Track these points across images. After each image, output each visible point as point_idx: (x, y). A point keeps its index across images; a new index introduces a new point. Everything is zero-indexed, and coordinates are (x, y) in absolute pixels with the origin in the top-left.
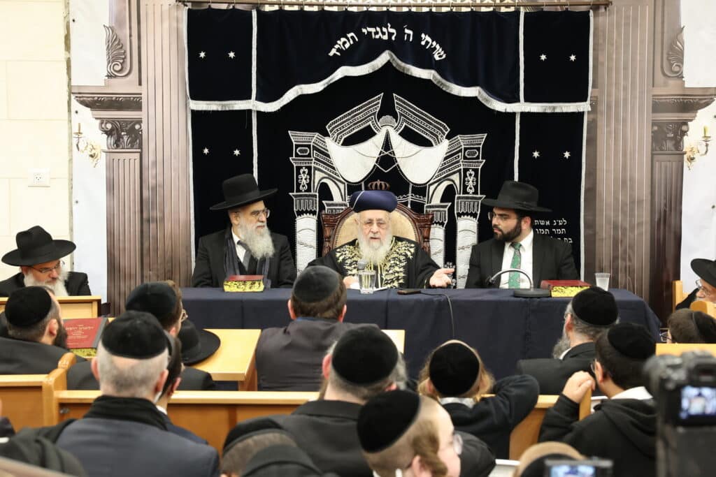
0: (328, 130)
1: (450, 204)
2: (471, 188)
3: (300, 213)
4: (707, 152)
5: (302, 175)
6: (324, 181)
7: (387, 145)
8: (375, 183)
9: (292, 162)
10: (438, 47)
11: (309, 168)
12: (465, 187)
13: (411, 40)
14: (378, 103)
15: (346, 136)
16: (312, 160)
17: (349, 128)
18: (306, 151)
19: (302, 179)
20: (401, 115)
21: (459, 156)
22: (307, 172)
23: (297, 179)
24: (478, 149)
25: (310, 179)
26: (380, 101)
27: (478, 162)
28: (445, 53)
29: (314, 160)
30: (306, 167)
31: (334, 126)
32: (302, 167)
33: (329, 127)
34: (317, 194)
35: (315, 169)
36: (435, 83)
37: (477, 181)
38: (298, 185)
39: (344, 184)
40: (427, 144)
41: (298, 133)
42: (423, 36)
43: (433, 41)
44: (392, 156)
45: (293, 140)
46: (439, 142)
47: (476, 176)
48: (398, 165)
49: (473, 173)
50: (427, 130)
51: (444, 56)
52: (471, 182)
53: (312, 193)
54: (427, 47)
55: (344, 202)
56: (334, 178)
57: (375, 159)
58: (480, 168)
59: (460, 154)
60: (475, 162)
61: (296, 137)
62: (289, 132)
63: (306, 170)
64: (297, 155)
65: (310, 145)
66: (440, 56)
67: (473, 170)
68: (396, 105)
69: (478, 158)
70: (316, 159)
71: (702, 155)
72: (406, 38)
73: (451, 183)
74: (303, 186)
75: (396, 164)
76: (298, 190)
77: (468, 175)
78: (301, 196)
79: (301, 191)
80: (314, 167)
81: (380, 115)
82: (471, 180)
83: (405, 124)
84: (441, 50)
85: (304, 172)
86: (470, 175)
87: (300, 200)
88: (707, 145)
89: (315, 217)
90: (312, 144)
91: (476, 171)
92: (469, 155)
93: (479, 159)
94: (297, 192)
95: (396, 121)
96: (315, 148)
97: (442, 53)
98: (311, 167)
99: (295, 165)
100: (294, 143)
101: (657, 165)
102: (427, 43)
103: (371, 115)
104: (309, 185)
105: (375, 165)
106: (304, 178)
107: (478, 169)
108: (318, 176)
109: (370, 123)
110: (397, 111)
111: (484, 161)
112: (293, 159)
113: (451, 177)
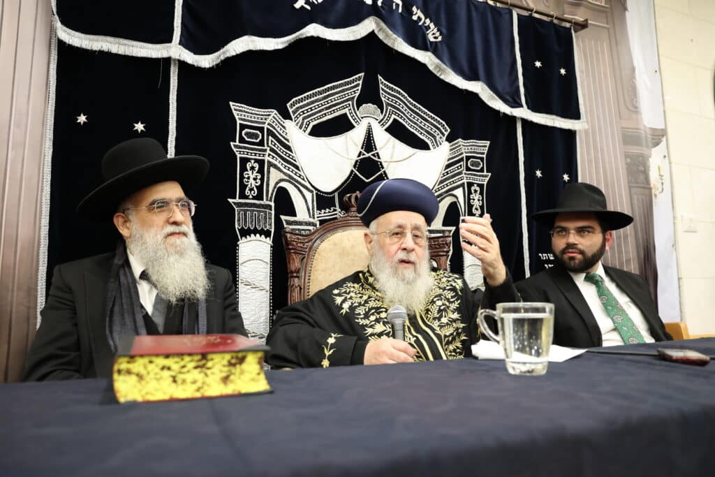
0: (291, 110)
1: (453, 229)
2: (477, 209)
3: (246, 233)
4: (663, 190)
5: (250, 172)
6: (283, 184)
7: (369, 144)
8: (354, 195)
9: (235, 150)
10: (432, 26)
11: (261, 163)
12: (470, 207)
13: (400, 10)
14: (358, 85)
15: (315, 123)
16: (265, 150)
17: (320, 111)
18: (256, 136)
19: (249, 178)
20: (388, 104)
21: (461, 166)
22: (257, 169)
23: (242, 177)
24: (482, 159)
25: (262, 180)
26: (361, 82)
27: (483, 176)
28: (441, 34)
29: (268, 152)
30: (256, 161)
31: (298, 105)
32: (248, 160)
33: (292, 106)
34: (272, 204)
35: (270, 164)
36: (431, 68)
37: (483, 200)
38: (243, 187)
39: (312, 192)
40: (423, 146)
41: (245, 107)
42: (414, 9)
43: (426, 18)
44: (376, 159)
45: (237, 117)
46: (437, 144)
47: (481, 193)
48: (385, 172)
49: (478, 189)
50: (421, 128)
51: (440, 39)
52: (476, 200)
53: (265, 202)
54: (420, 24)
55: (311, 220)
56: (297, 181)
57: (353, 162)
58: (485, 183)
59: (462, 163)
60: (480, 176)
61: (241, 112)
62: (231, 103)
63: (256, 166)
64: (242, 140)
65: (263, 128)
66: (436, 38)
67: (478, 185)
68: (381, 91)
69: (482, 170)
70: (272, 150)
71: (660, 193)
72: (394, 7)
73: (455, 200)
74: (251, 190)
75: (382, 171)
76: (243, 196)
77: (473, 191)
78: (246, 205)
79: (247, 197)
80: (269, 162)
81: (361, 102)
82: (476, 198)
83: (393, 116)
84: (436, 30)
85: (253, 168)
86: (476, 191)
87: (245, 212)
88: (662, 184)
89: (269, 241)
90: (266, 126)
91: (481, 186)
92: (472, 165)
93: (483, 172)
94: (239, 198)
95: (382, 113)
96: (270, 133)
97: (438, 34)
98: (263, 161)
99: (238, 156)
100: (239, 122)
101: (635, 197)
102: (419, 19)
103: (348, 100)
104: (260, 188)
105: (352, 171)
106: (252, 177)
107: (483, 185)
108: (275, 176)
109: (346, 110)
110: (383, 99)
111: (490, 174)
112: (235, 146)
113: (454, 192)
